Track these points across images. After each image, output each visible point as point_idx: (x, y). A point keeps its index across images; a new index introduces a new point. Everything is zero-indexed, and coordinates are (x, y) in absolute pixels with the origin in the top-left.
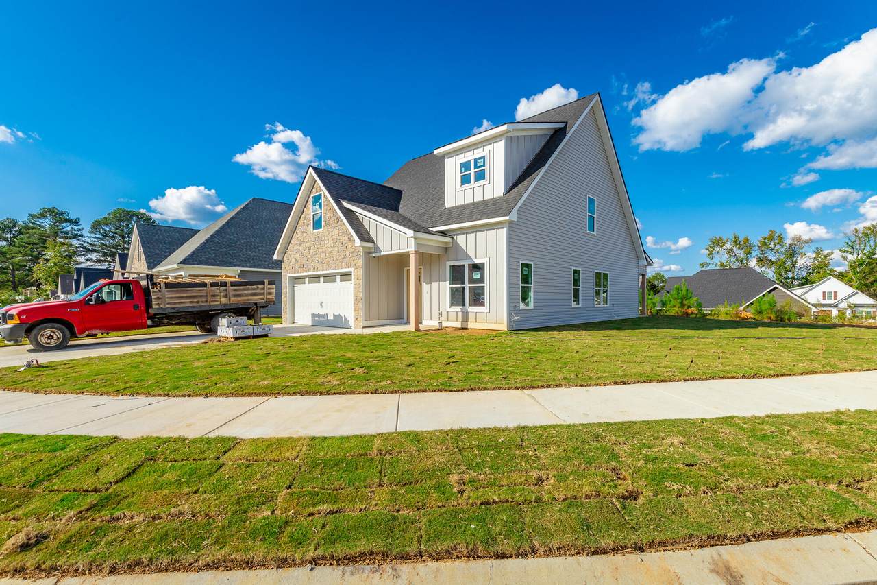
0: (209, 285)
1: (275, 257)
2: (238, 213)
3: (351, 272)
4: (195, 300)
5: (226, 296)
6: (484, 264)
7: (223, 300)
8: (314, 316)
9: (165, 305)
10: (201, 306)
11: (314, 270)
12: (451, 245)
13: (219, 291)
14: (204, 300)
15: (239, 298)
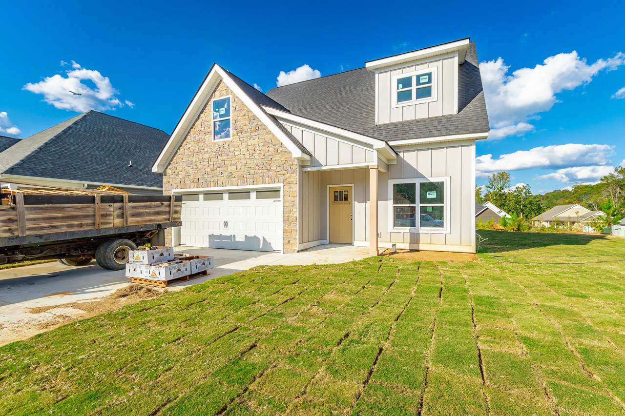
0: (98, 200)
1: (155, 169)
2: (75, 123)
3: (280, 188)
4: (76, 223)
5: (122, 216)
6: (442, 183)
7: (118, 222)
8: (211, 237)
9: (23, 232)
10: (85, 232)
11: (217, 185)
12: (395, 163)
13: (113, 209)
14: (90, 221)
15: (139, 219)
